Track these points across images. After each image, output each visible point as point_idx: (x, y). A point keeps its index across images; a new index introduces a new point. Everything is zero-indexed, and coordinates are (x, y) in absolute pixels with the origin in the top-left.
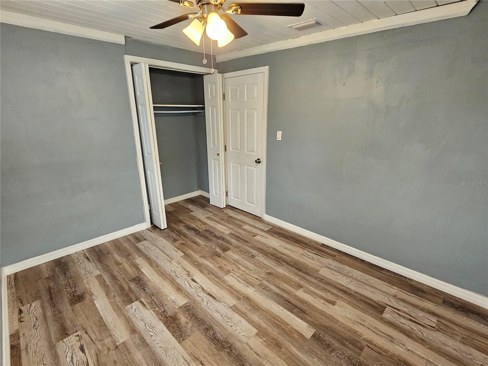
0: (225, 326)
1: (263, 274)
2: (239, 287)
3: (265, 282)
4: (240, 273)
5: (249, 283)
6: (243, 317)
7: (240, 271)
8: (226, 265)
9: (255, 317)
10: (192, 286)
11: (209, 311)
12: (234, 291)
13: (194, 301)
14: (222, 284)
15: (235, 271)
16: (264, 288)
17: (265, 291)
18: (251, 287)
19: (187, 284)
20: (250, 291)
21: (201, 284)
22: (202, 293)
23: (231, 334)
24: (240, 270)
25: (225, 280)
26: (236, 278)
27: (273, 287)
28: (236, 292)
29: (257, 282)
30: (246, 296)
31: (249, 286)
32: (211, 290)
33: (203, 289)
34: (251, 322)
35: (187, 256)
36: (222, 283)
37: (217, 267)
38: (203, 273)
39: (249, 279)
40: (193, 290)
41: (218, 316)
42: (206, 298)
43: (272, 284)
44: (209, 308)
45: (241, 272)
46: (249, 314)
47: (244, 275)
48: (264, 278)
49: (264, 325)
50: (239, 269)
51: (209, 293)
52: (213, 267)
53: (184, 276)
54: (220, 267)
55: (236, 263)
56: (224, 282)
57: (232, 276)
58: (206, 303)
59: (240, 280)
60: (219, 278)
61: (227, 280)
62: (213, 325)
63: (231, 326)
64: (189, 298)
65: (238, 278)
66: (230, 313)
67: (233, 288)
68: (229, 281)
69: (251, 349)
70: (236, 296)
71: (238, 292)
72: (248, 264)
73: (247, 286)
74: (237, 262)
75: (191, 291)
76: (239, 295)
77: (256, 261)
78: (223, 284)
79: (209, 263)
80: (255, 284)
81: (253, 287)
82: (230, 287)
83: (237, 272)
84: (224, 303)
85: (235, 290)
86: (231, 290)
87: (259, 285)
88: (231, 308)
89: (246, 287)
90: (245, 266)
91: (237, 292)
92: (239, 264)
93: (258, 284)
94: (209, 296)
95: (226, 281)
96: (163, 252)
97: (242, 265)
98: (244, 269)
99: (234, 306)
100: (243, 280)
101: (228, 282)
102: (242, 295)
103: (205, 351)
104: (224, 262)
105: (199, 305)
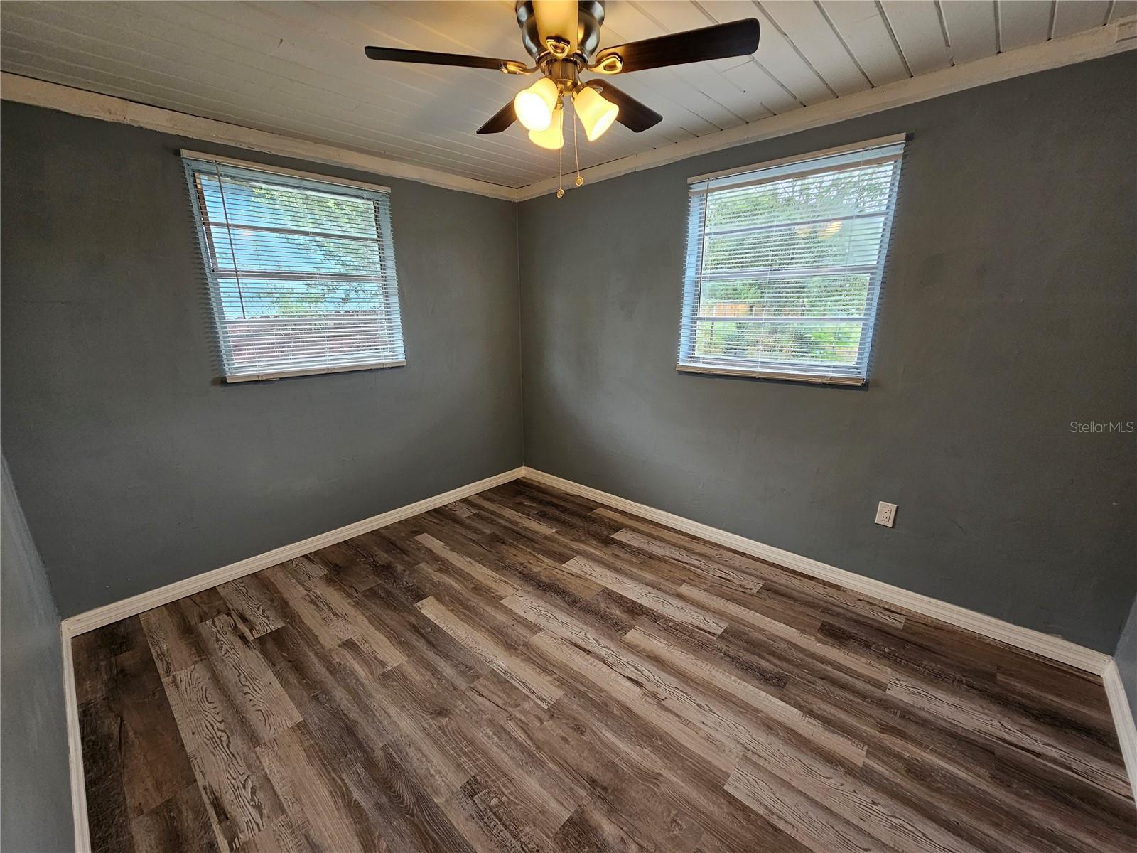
0: (549, 606)
1: (460, 711)
2: (525, 671)
3: (462, 684)
4: (521, 712)
5: (502, 681)
6: (520, 617)
7: (523, 718)
8: (564, 739)
9: (500, 617)
10: (633, 669)
11: (580, 624)
12: (536, 660)
13: (611, 638)
14: (565, 675)
15: (534, 715)
16: (471, 669)
17: (470, 662)
18: (497, 670)
19: (646, 673)
20: (501, 661)
21: (613, 675)
22: (603, 654)
23: (539, 597)
24: (520, 720)
25: (558, 686)
26: (533, 693)
27: (448, 670)
28: (532, 657)
29: (481, 685)
30: (513, 650)
31: (502, 674)
32: (587, 660)
33: (605, 663)
34: (509, 612)
35: (711, 781)
36: (565, 677)
37: (588, 730)
38: (623, 706)
39: (499, 693)
40: (625, 660)
41: (562, 617)
42: (591, 645)
43: (448, 681)
44: (581, 628)
45: (519, 716)
46: (510, 622)
47: (511, 706)
48: (462, 696)
49: (489, 609)
50: (523, 726)
51: (588, 654)
52: (603, 731)
53: (667, 695)
54: (579, 729)
55: (533, 748)
56: (561, 683)
57: (543, 700)
58: (588, 635)
59: (522, 689)
60: (576, 691)
61: (553, 688)
62: (567, 607)
63: (539, 606)
64: (627, 644)
65: (527, 693)
66: (542, 622)
67: (539, 666)
68: (549, 684)
69: (512, 586)
70: (532, 649)
71: (529, 660)
72: (495, 748)
73: (506, 673)
74: (531, 755)
75: (626, 657)
76: (526, 652)
77: (468, 765)
78: (562, 675)
79: (619, 748)
80: (487, 679)
81: (493, 672)
82: (545, 670)
83: (529, 712)
84: (556, 636)
85: (534, 662)
86: (543, 664)
87: (478, 677)
88: (541, 630)
89: (509, 671)
90: (504, 736)
91: (530, 658)
92: (523, 749)
93: (482, 680)
94: (586, 647)
95: (557, 683)
96: (816, 802)
97: (516, 741)
98: (511, 726)
99: (535, 633)
100: (516, 688)
101: (550, 682)
102: (519, 652)
103: (570, 583)
104: (571, 754)
105: (600, 632)
